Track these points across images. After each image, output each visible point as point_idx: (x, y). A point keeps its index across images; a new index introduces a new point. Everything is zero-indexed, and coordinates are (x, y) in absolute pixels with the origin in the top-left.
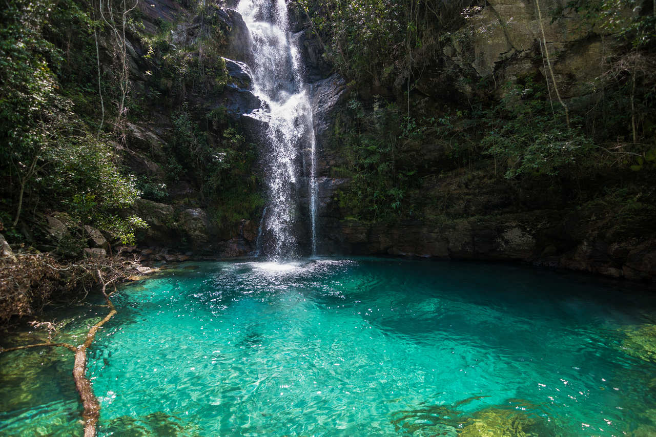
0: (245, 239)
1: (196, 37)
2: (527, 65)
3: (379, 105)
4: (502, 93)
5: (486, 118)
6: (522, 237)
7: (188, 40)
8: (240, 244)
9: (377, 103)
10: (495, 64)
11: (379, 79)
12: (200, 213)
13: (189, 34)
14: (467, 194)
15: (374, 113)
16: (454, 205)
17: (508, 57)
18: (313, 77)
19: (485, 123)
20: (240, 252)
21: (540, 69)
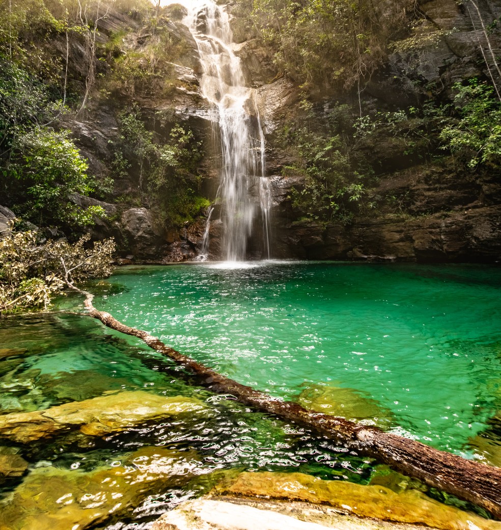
0: (189, 243)
1: (145, 45)
2: (471, 68)
3: (329, 106)
4: (449, 94)
5: (437, 116)
6: (493, 232)
7: (137, 47)
8: (183, 248)
9: (327, 104)
10: (439, 69)
11: (329, 81)
12: (145, 212)
13: (139, 42)
14: (429, 190)
15: (325, 113)
16: (415, 202)
17: (451, 62)
18: (257, 82)
19: (437, 120)
20: (184, 257)
21: (484, 71)
